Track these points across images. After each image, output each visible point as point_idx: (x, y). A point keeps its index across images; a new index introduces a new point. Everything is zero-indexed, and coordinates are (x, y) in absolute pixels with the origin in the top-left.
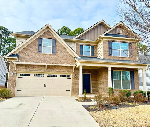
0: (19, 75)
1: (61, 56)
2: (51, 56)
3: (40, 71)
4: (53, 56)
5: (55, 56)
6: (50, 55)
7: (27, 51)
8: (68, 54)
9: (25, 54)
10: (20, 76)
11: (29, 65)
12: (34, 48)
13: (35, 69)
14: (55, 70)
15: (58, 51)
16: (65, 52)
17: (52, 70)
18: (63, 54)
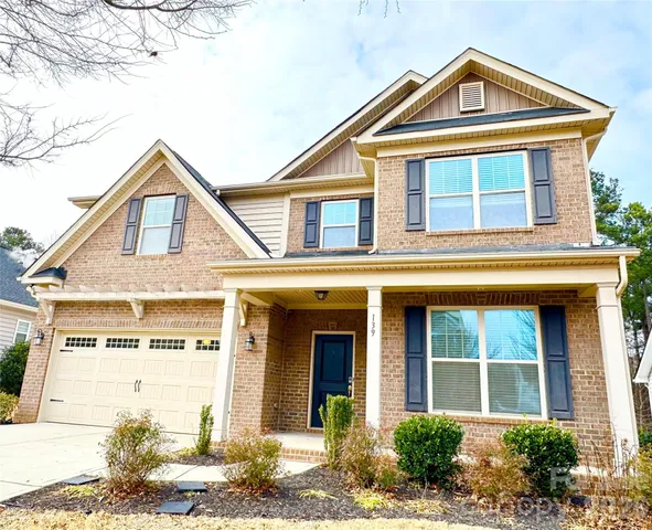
0: (65, 342)
1: (198, 257)
2: (164, 263)
3: (121, 324)
4: (172, 262)
5: (179, 259)
6: (162, 258)
7: (90, 254)
8: (229, 246)
9: (83, 265)
10: (67, 345)
11: (90, 305)
12: (112, 237)
13: (107, 318)
14: (171, 320)
15: (193, 241)
16: (218, 238)
17: (163, 320)
18: (206, 247)
